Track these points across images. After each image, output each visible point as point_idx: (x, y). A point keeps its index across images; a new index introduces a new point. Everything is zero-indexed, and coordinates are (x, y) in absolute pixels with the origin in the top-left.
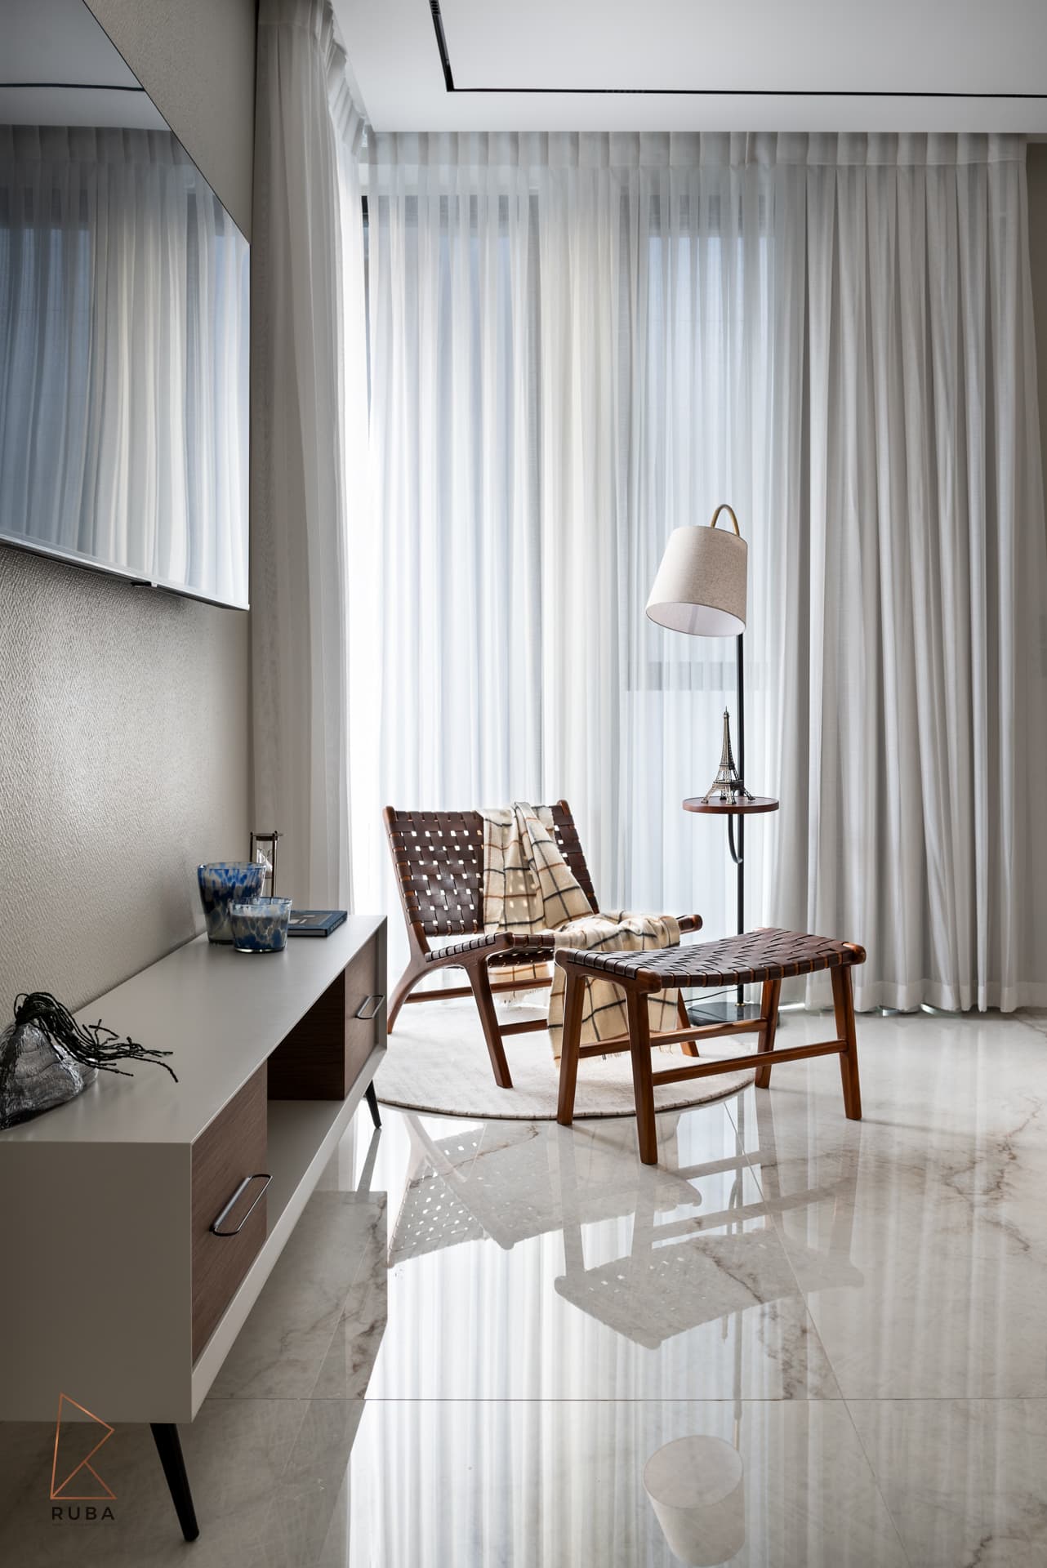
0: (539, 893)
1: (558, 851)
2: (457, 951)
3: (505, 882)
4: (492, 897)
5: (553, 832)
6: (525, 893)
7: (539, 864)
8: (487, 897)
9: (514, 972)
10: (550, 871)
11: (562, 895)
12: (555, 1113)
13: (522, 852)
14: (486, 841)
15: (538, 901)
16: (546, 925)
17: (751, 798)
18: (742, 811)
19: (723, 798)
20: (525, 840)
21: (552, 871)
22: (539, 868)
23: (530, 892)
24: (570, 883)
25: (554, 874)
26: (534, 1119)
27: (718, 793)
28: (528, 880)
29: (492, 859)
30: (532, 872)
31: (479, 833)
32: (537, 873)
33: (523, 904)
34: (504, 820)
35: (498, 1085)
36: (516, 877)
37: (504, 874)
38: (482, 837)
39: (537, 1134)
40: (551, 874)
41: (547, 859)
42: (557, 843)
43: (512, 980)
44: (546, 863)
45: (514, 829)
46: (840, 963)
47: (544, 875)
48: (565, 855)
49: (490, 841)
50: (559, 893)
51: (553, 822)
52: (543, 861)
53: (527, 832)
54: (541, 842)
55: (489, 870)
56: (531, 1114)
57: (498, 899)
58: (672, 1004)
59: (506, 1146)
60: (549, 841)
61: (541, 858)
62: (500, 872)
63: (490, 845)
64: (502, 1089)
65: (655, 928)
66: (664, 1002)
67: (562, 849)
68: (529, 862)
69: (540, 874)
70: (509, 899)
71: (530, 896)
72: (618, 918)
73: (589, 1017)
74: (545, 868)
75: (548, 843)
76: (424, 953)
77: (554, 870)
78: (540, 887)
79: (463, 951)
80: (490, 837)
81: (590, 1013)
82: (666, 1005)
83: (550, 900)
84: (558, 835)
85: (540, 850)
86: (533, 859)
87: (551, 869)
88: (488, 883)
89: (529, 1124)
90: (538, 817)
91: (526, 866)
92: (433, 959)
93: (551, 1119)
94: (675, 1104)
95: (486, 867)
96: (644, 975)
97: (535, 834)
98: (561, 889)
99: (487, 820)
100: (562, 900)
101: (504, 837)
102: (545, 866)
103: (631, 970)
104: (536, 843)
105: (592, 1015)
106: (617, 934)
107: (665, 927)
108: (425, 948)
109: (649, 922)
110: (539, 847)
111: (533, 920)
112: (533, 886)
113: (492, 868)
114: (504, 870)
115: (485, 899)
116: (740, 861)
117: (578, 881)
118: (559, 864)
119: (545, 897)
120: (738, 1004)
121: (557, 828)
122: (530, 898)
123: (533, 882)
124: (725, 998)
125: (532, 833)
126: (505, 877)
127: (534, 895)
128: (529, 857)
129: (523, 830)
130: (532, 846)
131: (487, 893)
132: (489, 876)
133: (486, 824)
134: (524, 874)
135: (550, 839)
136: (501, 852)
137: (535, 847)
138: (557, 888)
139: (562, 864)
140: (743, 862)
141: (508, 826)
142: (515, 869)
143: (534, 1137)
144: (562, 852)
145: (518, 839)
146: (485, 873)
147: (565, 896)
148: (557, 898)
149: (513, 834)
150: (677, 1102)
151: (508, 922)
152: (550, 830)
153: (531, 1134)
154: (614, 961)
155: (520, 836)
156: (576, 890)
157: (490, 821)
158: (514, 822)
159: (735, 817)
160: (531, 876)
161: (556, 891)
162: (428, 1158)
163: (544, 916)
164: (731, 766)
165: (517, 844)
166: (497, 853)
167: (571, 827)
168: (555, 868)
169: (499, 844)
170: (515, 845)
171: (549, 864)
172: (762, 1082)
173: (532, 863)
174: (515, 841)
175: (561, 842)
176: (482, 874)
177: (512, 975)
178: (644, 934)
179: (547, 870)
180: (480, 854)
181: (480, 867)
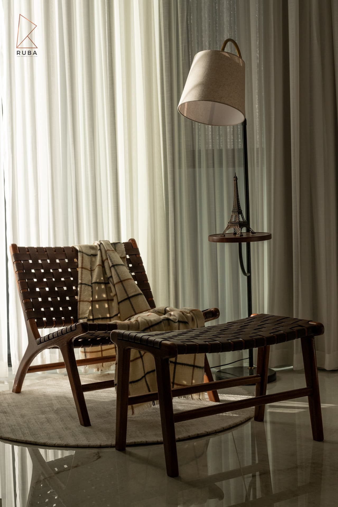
0: (115, 299)
1: (128, 271)
2: (55, 337)
3: (92, 292)
4: (83, 301)
5: (125, 259)
6: (106, 299)
7: (115, 279)
8: (80, 301)
9: (102, 351)
10: (122, 284)
11: (131, 299)
12: (114, 443)
13: (104, 273)
14: (80, 265)
15: (115, 304)
16: (120, 319)
17: (253, 233)
18: (248, 240)
19: (235, 234)
20: (106, 264)
22: (115, 282)
23: (109, 298)
24: (136, 291)
25: (125, 286)
26: (100, 447)
27: (231, 230)
28: (108, 291)
29: (83, 276)
30: (111, 285)
31: (75, 260)
32: (114, 286)
33: (105, 306)
34: (92, 252)
35: (81, 424)
36: (100, 288)
37: (91, 286)
38: (77, 262)
39: (100, 457)
40: (124, 287)
41: (120, 276)
42: (128, 266)
43: (101, 356)
44: (120, 279)
45: (98, 257)
46: (306, 335)
47: (118, 288)
48: (133, 274)
49: (82, 265)
50: (129, 298)
51: (125, 253)
52: (118, 278)
53: (107, 259)
54: (117, 265)
55: (81, 284)
56: (98, 443)
57: (87, 303)
58: (200, 367)
59: (76, 467)
60: (122, 265)
61: (116, 276)
62: (89, 285)
63: (82, 268)
64: (83, 427)
65: (187, 317)
66: (194, 366)
67: (131, 270)
68: (109, 278)
69: (116, 286)
70: (95, 302)
71: (109, 300)
72: (164, 312)
73: (143, 377)
74: (119, 282)
75: (121, 267)
76: (36, 339)
77: (125, 283)
78: (116, 294)
79: (58, 336)
80: (82, 263)
81: (143, 375)
82: (195, 368)
83: (123, 303)
84: (129, 261)
85: (116, 270)
86: (111, 277)
87: (124, 282)
88: (81, 292)
89: (95, 451)
90: (115, 249)
91: (107, 281)
92: (41, 343)
93: (111, 446)
94: (198, 434)
95: (80, 281)
96: (166, 345)
97: (113, 260)
98: (130, 296)
99: (80, 252)
100: (131, 303)
101: (92, 263)
102: (119, 280)
103: (157, 342)
104: (113, 266)
105: (144, 376)
106: (161, 322)
107: (193, 315)
108: (36, 335)
109: (183, 313)
110: (115, 269)
111: (112, 316)
112: (112, 294)
113: (83, 282)
114: (92, 284)
115: (78, 303)
116: (249, 275)
117: (141, 290)
118: (128, 279)
119: (119, 301)
120: (250, 368)
121: (128, 257)
122: (110, 302)
123: (111, 292)
124: (242, 364)
125: (111, 260)
126: (92, 288)
127: (112, 300)
128: (108, 275)
129: (104, 258)
130: (110, 268)
131: (80, 299)
132: (81, 288)
133: (79, 254)
134: (106, 286)
135: (122, 263)
136: (89, 272)
137: (112, 269)
138: (128, 295)
139: (130, 279)
140: (250, 275)
141: (95, 255)
142: (99, 283)
143: (97, 459)
144: (131, 272)
145: (101, 264)
146: (79, 286)
147: (133, 300)
148: (127, 302)
149: (98, 261)
150: (199, 433)
151: (95, 317)
152: (123, 258)
153: (96, 457)
154: (147, 337)
155: (103, 262)
156: (140, 296)
157: (83, 252)
158: (99, 253)
159: (244, 245)
160: (110, 288)
161: (127, 297)
162: (42, 473)
163: (119, 313)
164: (240, 212)
165: (101, 267)
166: (87, 273)
167: (137, 256)
168: (126, 281)
169: (89, 267)
170: (99, 268)
171: (122, 279)
172: (259, 417)
173: (111, 279)
174: (99, 265)
175: (131, 265)
176: (77, 287)
177: (100, 353)
178: (179, 322)
179: (120, 284)
180: (75, 274)
181: (75, 282)
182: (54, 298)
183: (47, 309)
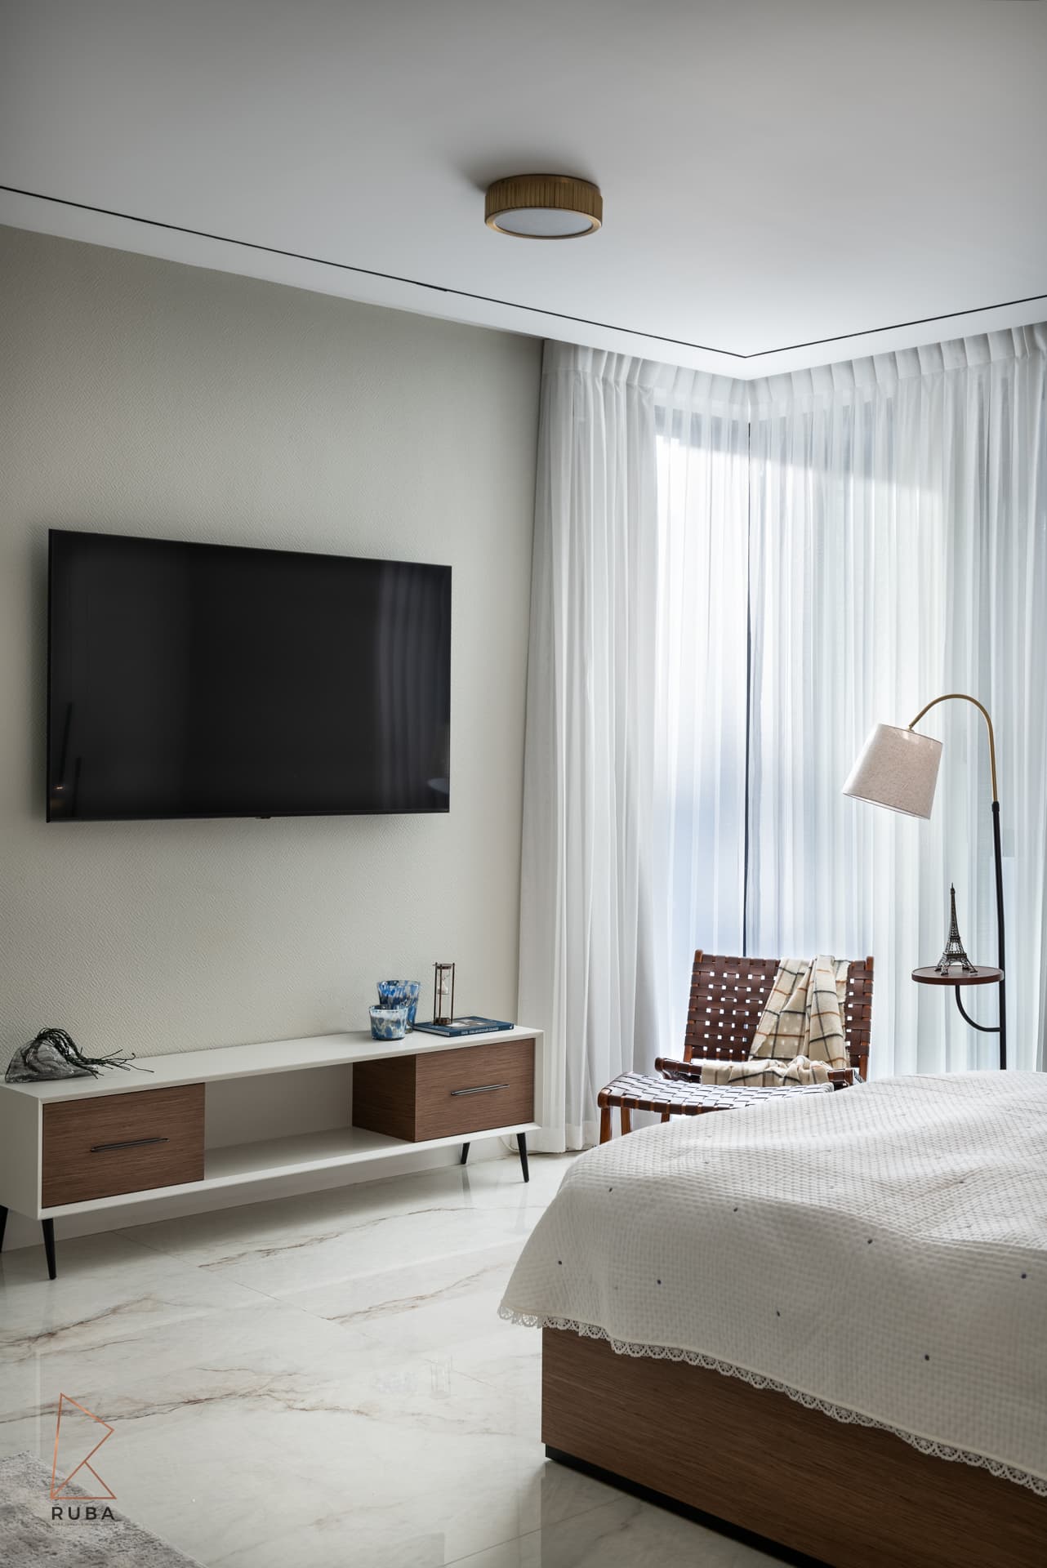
0: (807, 1034)
3: (777, 1022)
5: (845, 984)
7: (813, 1011)
8: (759, 1032)
10: (820, 1017)
11: (827, 1040)
13: (804, 998)
14: (776, 986)
15: (804, 1042)
20: (810, 988)
21: (822, 1018)
22: (812, 1014)
23: (802, 1034)
24: (832, 1030)
25: (822, 1021)
29: (775, 1001)
30: (806, 1016)
31: (773, 979)
32: (810, 1018)
34: (800, 970)
36: (790, 1019)
37: (778, 1016)
38: (774, 982)
40: (820, 1021)
41: (820, 1007)
44: (818, 1010)
45: (805, 978)
47: (814, 1020)
48: (850, 1006)
49: (780, 986)
50: (824, 1038)
51: (847, 975)
53: (816, 982)
54: (820, 991)
55: (769, 1010)
60: (831, 992)
61: (816, 1009)
62: (777, 1014)
63: (779, 990)
67: (848, 999)
68: (806, 1008)
69: (812, 1018)
74: (815, 1015)
75: (826, 994)
77: (824, 1018)
78: (810, 1030)
80: (781, 983)
83: (816, 1043)
84: (849, 988)
85: (816, 999)
86: (810, 1006)
88: (764, 1021)
90: (833, 969)
91: (802, 1011)
95: (766, 1008)
97: (824, 984)
98: (826, 1035)
99: (783, 968)
100: (826, 1045)
101: (794, 985)
102: (817, 1013)
104: (816, 992)
113: (772, 1009)
114: (782, 1012)
115: (757, 1034)
118: (828, 1012)
119: (812, 1039)
121: (850, 982)
123: (805, 1025)
125: (821, 983)
126: (780, 1018)
127: (802, 1037)
128: (807, 1003)
129: (812, 980)
130: (812, 994)
132: (767, 1016)
133: (781, 971)
135: (833, 989)
136: (785, 996)
137: (816, 995)
138: (824, 1034)
139: (831, 1012)
141: (802, 975)
142: (792, 1013)
145: (805, 987)
146: (766, 1013)
147: (829, 1042)
148: (822, 1041)
149: (802, 983)
152: (842, 983)
155: (808, 985)
156: (835, 1037)
157: (786, 969)
158: (807, 971)
160: (805, 1019)
161: (822, 1036)
165: (803, 992)
166: (780, 997)
168: (825, 1015)
169: (787, 990)
170: (800, 992)
171: (821, 1012)
173: (809, 1008)
174: (802, 989)
175: (853, 993)
176: (763, 1014)
178: (786, 1077)
179: (817, 1017)
180: (765, 998)
181: (762, 1008)
182: (727, 1024)
183: (713, 1036)
